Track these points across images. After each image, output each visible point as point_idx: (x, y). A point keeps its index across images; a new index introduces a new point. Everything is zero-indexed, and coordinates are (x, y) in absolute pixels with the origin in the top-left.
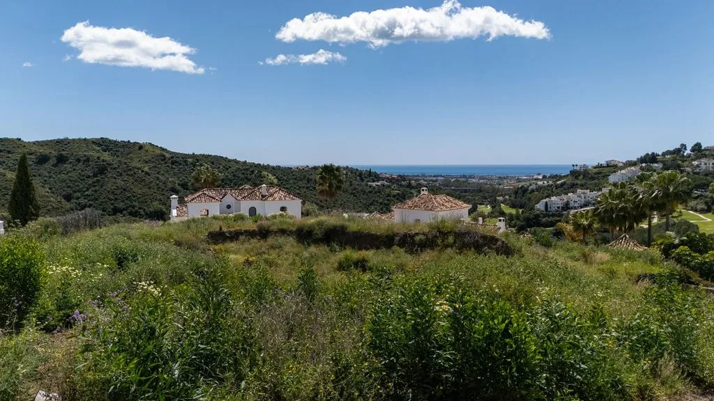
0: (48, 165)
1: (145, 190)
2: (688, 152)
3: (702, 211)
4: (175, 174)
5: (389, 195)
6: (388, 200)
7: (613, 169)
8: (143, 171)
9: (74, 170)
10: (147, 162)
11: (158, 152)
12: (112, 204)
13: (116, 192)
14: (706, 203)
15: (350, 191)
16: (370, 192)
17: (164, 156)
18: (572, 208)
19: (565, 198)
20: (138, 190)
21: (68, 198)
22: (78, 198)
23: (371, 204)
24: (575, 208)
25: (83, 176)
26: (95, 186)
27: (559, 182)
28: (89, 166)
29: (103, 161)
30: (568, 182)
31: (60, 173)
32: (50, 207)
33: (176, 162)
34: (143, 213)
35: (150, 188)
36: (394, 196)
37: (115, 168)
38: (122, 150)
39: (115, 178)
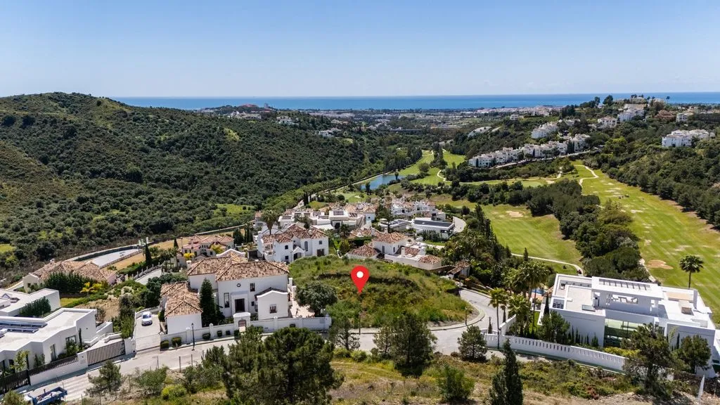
0: (16, 127)
1: (117, 151)
2: (600, 105)
3: (595, 168)
4: (139, 132)
5: (342, 147)
6: (342, 151)
7: (539, 119)
8: (111, 132)
9: (44, 131)
10: (108, 119)
11: (118, 108)
12: (89, 166)
13: (92, 154)
14: (598, 161)
15: (306, 144)
16: (325, 144)
17: (125, 112)
18: (498, 164)
19: (492, 154)
20: (110, 151)
21: (45, 161)
22: (54, 161)
23: (327, 156)
24: (501, 164)
25: (55, 138)
26: (68, 149)
27: (494, 131)
28: (57, 127)
29: (71, 122)
30: (501, 131)
31: (30, 135)
32: (33, 172)
33: (139, 119)
34: (120, 174)
35: (121, 149)
36: (347, 147)
37: (83, 129)
38: (79, 105)
39: (86, 140)
